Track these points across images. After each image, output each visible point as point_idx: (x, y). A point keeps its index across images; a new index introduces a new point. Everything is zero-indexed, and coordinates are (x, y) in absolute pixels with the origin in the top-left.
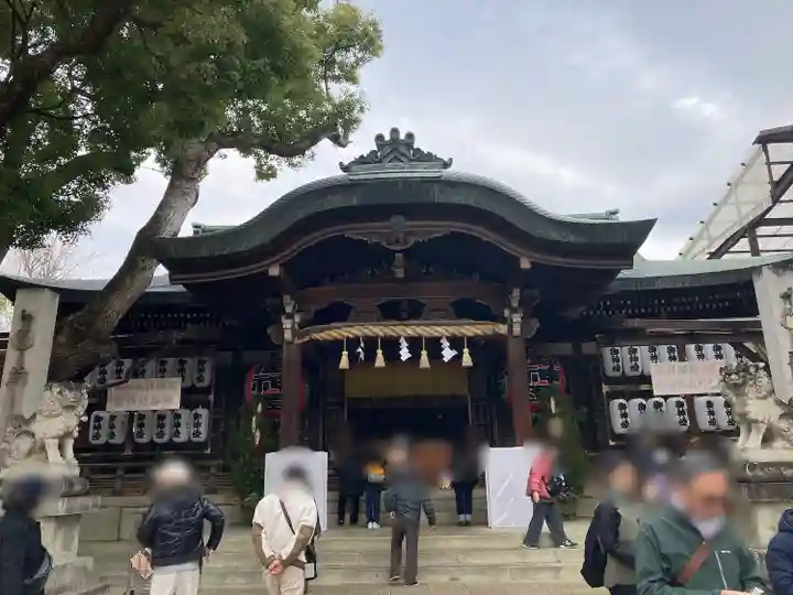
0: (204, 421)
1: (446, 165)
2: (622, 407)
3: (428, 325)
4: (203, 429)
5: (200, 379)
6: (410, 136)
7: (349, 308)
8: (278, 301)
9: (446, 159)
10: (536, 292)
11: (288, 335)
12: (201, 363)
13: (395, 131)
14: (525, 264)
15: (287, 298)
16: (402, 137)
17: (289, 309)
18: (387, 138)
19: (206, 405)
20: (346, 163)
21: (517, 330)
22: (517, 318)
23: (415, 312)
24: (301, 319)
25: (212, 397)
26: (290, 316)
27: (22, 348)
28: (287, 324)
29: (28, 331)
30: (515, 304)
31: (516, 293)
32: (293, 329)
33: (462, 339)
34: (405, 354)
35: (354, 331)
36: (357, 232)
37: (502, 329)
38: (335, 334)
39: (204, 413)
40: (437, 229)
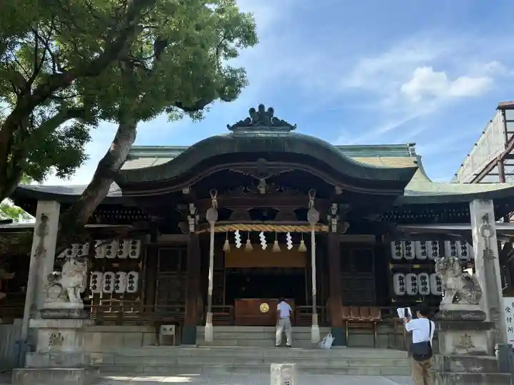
0: (135, 279)
1: (293, 128)
2: (401, 278)
3: (279, 225)
4: (135, 285)
5: (133, 253)
6: (271, 110)
7: (230, 212)
8: (186, 206)
9: (293, 125)
10: (347, 206)
11: (192, 229)
12: (134, 243)
13: (261, 107)
14: (339, 191)
15: (192, 205)
16: (266, 110)
17: (192, 212)
18: (257, 110)
19: (137, 270)
20: (231, 125)
21: (334, 229)
22: (334, 222)
23: (271, 216)
24: (200, 218)
25: (140, 265)
26: (193, 216)
27: (42, 235)
28: (191, 221)
29: (45, 225)
30: (334, 212)
31: (335, 205)
32: (195, 224)
33: (300, 234)
34: (264, 245)
35: (232, 228)
36: (237, 168)
37: (325, 228)
38: (221, 229)
39: (136, 275)
40: (285, 167)
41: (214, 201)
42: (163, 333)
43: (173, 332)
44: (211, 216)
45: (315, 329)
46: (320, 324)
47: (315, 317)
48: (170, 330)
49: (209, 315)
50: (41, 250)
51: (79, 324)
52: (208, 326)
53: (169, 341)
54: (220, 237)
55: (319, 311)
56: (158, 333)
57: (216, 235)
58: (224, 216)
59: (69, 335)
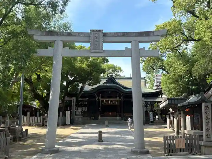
3: (112, 99)
4: (86, 109)
11: (97, 100)
17: (97, 97)
19: (87, 106)
21: (122, 100)
22: (122, 99)
30: (122, 97)
33: (116, 101)
34: (110, 102)
35: (104, 99)
36: (104, 90)
37: (121, 100)
38: (102, 100)
39: (86, 107)
40: (113, 90)
41: (101, 95)
42: (92, 118)
43: (93, 118)
44: (100, 98)
45: (118, 117)
46: (119, 117)
47: (118, 115)
48: (93, 117)
49: (100, 115)
50: (73, 105)
51: (82, 117)
52: (100, 117)
53: (93, 119)
54: (102, 101)
55: (119, 114)
56: (91, 118)
57: (101, 101)
58: (102, 97)
59: (80, 118)
